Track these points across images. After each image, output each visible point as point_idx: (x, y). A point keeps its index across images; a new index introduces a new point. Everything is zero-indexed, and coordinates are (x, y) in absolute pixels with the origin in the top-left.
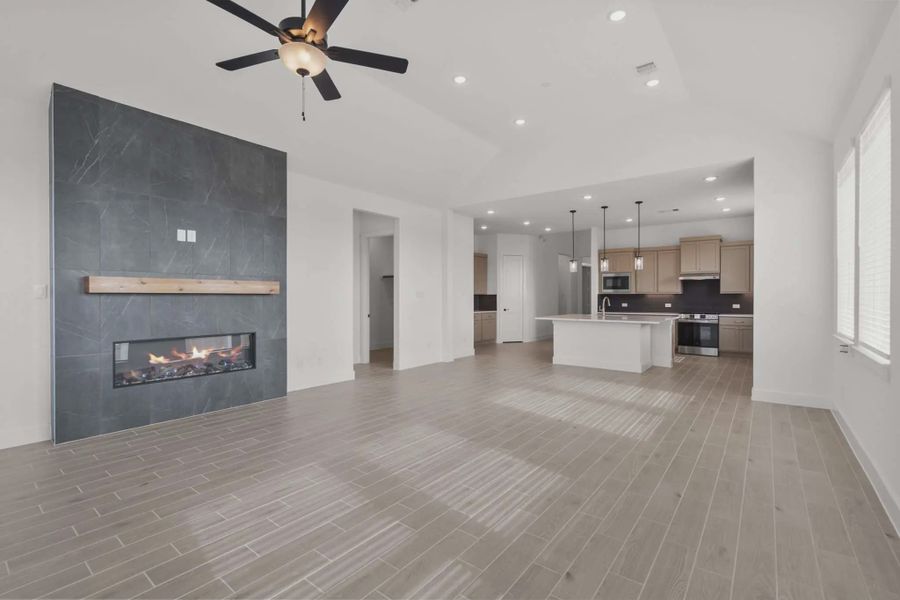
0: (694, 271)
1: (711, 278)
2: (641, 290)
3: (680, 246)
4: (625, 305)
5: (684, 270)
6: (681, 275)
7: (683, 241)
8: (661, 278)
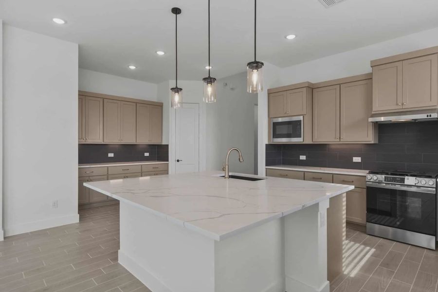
0: (392, 107)
1: (422, 116)
2: (322, 138)
3: (371, 74)
4: (303, 158)
5: (377, 107)
6: (373, 116)
7: (375, 65)
8: (344, 122)
